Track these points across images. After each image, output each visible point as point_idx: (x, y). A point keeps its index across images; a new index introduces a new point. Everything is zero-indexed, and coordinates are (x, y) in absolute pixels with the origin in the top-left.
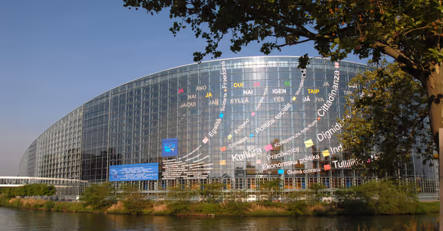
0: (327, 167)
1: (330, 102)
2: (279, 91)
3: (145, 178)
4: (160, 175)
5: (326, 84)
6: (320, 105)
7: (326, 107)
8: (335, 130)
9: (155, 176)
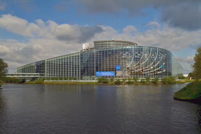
0: (155, 73)
1: (156, 58)
2: (146, 55)
3: (110, 75)
4: (115, 75)
5: (156, 53)
6: (154, 59)
7: (155, 59)
8: (157, 64)
9: (114, 75)
